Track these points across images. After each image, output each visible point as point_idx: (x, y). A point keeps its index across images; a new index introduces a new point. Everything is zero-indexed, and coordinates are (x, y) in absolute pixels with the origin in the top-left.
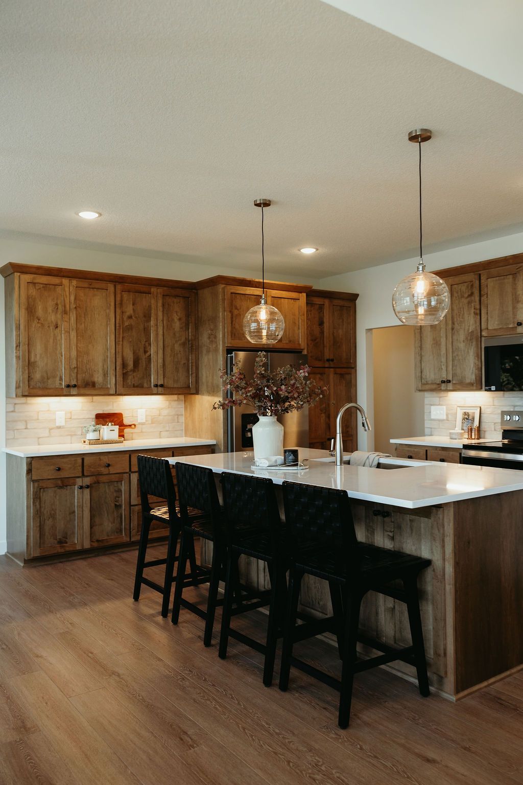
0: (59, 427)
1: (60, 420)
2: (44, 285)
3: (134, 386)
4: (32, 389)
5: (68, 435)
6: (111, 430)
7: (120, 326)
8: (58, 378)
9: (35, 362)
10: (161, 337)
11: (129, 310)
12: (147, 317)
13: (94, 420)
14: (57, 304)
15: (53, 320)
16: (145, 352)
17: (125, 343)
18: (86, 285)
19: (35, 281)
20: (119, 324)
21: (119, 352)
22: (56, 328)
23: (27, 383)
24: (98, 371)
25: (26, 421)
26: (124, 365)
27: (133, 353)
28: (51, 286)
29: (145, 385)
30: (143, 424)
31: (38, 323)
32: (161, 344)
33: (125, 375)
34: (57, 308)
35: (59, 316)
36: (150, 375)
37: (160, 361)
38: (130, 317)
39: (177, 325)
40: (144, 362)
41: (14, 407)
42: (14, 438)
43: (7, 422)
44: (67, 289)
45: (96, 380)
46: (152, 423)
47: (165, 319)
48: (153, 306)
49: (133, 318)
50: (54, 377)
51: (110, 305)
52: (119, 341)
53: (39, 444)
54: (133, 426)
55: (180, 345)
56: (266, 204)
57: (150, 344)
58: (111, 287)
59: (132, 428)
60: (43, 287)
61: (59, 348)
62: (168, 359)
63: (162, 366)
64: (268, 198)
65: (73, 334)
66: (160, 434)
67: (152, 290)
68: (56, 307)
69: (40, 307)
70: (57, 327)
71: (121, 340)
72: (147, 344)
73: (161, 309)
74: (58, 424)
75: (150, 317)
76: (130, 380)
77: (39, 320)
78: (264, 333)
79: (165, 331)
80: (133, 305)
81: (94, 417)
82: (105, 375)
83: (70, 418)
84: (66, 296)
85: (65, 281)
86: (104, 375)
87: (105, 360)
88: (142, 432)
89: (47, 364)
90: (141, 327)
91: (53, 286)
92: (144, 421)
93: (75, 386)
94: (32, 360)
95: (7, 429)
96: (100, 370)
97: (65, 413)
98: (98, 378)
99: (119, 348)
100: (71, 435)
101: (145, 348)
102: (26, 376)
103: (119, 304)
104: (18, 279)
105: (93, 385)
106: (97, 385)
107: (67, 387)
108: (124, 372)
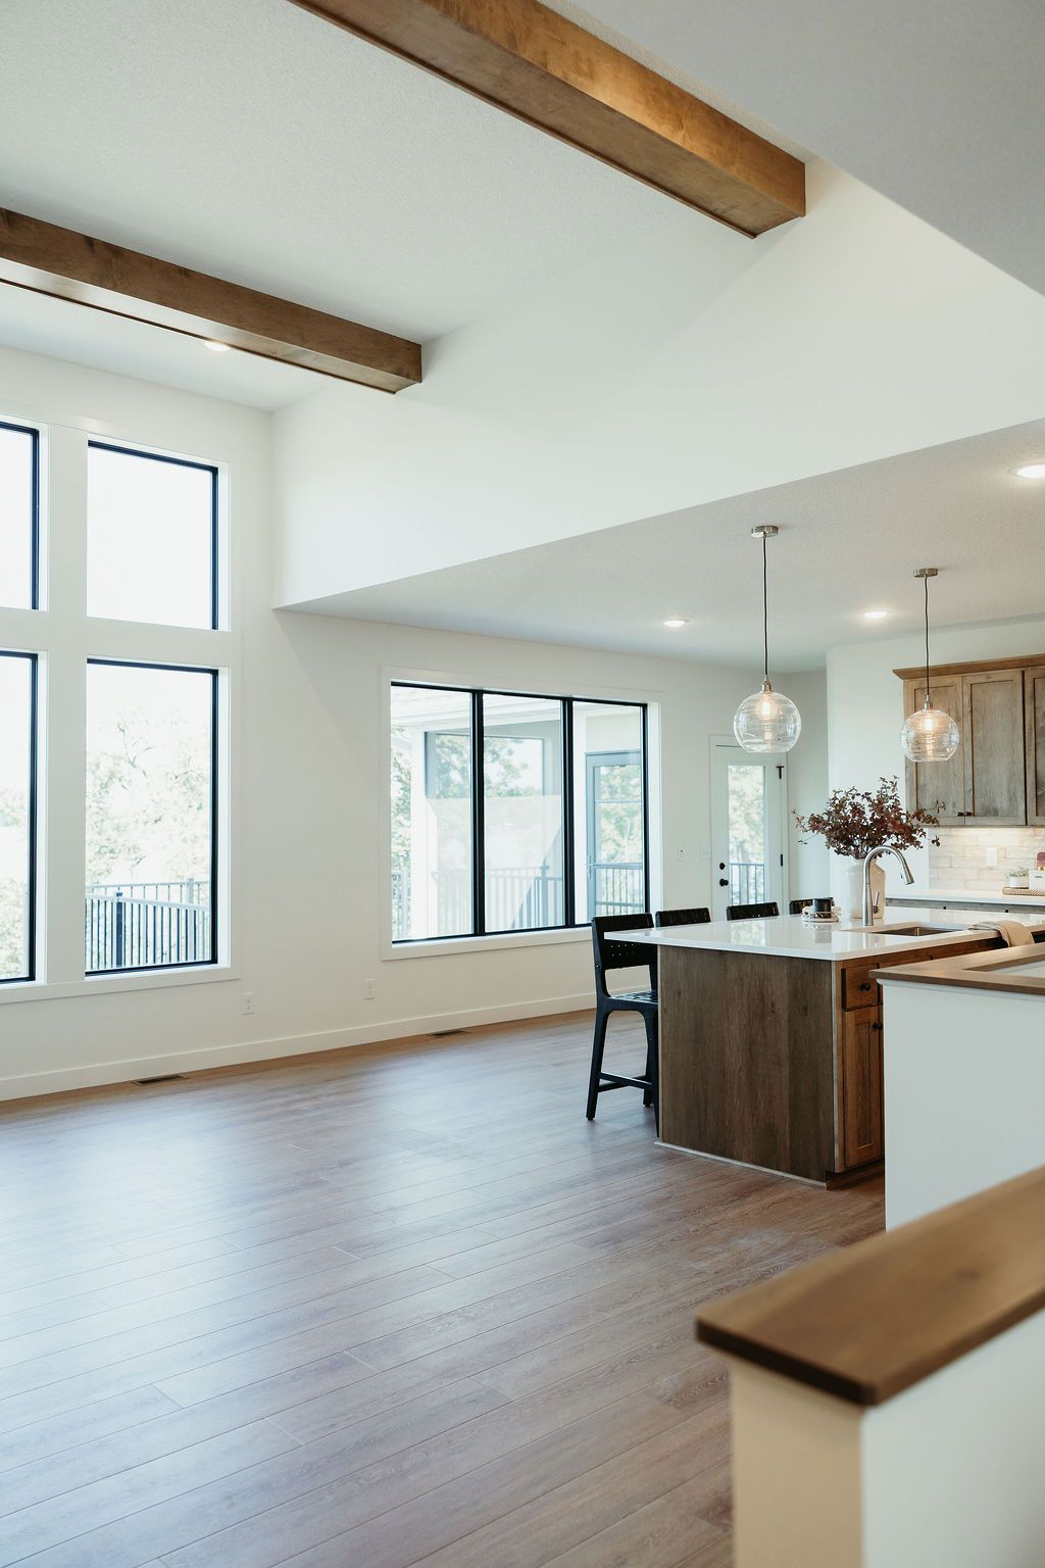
0: (991, 868)
1: (991, 859)
2: (933, 689)
7: (1031, 729)
8: (951, 805)
9: (925, 785)
11: (1044, 703)
13: (1036, 861)
14: (949, 711)
17: (1040, 750)
18: (982, 679)
20: (1030, 726)
21: (1030, 765)
24: (1002, 795)
25: (950, 859)
26: (1038, 785)
28: (942, 689)
33: (1040, 799)
44: (960, 690)
45: (998, 806)
50: (947, 803)
51: (1016, 700)
53: (966, 889)
56: (933, 572)
58: (1018, 675)
61: (951, 766)
64: (934, 566)
71: (1033, 748)
78: (930, 748)
81: (1038, 856)
82: (1012, 798)
83: (1003, 858)
84: (959, 698)
85: (956, 679)
86: (1011, 800)
87: (1010, 779)
89: (937, 787)
91: (944, 689)
93: (969, 814)
94: (922, 782)
96: (1005, 793)
97: (998, 850)
98: (1002, 803)
99: (1031, 760)
102: (914, 802)
103: (1028, 697)
104: (906, 686)
105: (995, 813)
106: (1000, 813)
107: (961, 814)
108: (1039, 793)
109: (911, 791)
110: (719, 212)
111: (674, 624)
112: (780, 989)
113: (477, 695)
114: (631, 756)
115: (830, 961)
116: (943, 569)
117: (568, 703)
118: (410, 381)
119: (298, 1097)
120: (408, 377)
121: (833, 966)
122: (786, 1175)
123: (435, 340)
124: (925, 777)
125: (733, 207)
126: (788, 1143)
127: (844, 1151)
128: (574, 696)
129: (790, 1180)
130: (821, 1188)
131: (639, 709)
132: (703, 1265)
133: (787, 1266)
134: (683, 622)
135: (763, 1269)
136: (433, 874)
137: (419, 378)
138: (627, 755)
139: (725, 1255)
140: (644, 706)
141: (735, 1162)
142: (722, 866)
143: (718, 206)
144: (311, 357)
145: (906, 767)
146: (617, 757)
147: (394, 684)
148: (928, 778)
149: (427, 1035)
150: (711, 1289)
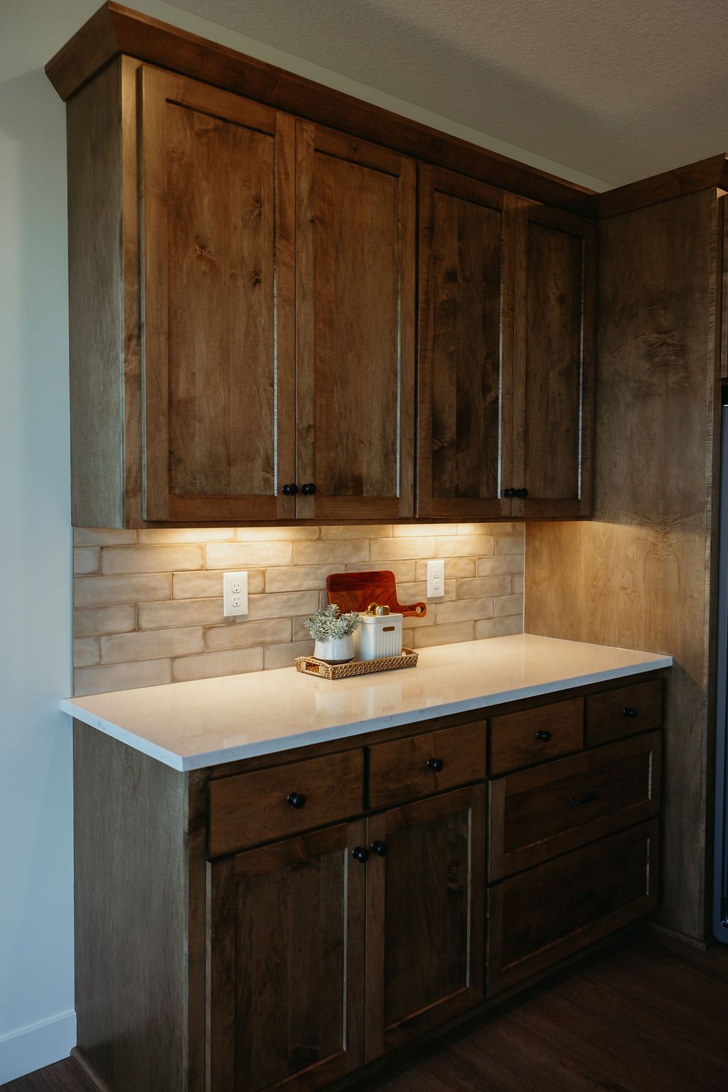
0: (231, 622)
1: (235, 597)
2: (220, 123)
3: (457, 494)
4: (181, 497)
5: (254, 645)
6: (386, 629)
7: (427, 302)
8: (259, 463)
9: (190, 401)
10: (521, 347)
11: (450, 252)
12: (491, 282)
13: (323, 594)
14: (258, 200)
15: (246, 254)
16: (485, 389)
17: (438, 356)
18: (341, 149)
19: (192, 101)
20: (426, 293)
21: (423, 384)
22: (255, 284)
23: (163, 474)
24: (370, 443)
25: (137, 608)
26: (436, 428)
27: (458, 391)
28: (241, 131)
29: (483, 491)
30: (437, 601)
31: (200, 257)
32: (521, 368)
33: (437, 457)
34: (260, 214)
35: (265, 245)
36: (494, 461)
37: (519, 419)
38: (451, 276)
39: (555, 315)
40: (482, 421)
41: (100, 559)
42: (98, 664)
43: (75, 609)
44: (289, 151)
45: (364, 471)
46: (459, 598)
47: (530, 293)
48: (505, 251)
49: (460, 279)
50: (249, 457)
52: (425, 350)
53: (174, 680)
54: (418, 610)
55: (560, 374)
57: (496, 367)
58: (407, 166)
59: (418, 615)
60: (216, 129)
61: (263, 357)
62: (535, 415)
63: (522, 436)
65: (306, 311)
66: (474, 627)
67: (505, 199)
68: (257, 211)
69: (206, 201)
70: (258, 281)
71: (430, 345)
72: (489, 367)
74: (228, 611)
75: (498, 284)
76: (449, 475)
77: (203, 247)
79: (530, 331)
80: (460, 238)
81: (323, 584)
82: (388, 455)
83: (259, 594)
84: (287, 174)
85: (285, 122)
86: (386, 456)
87: (388, 409)
88: (435, 624)
89: (226, 411)
90: (477, 310)
91: (247, 133)
92: (441, 593)
94: (181, 391)
95: (78, 634)
96: (377, 444)
97: (249, 577)
98: (370, 467)
99: (425, 370)
100: (263, 644)
101: (484, 376)
102: (162, 452)
105: (356, 488)
106: (365, 490)
107: (287, 492)
124: (192, 376)
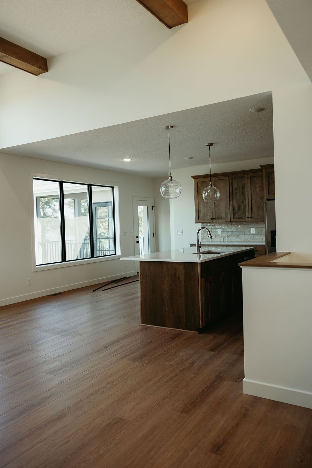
0: (219, 235)
1: (219, 232)
2: (203, 182)
3: (238, 218)
4: (200, 220)
9: (201, 211)
10: (250, 196)
11: (235, 186)
16: (243, 203)
17: (234, 200)
18: (217, 179)
19: (200, 181)
20: (231, 192)
21: (231, 204)
26: (234, 210)
27: (238, 204)
29: (243, 217)
32: (250, 198)
33: (234, 214)
36: (245, 213)
37: (250, 207)
38: (236, 189)
39: (258, 189)
40: (243, 208)
45: (222, 216)
47: (252, 187)
48: (246, 183)
49: (237, 189)
50: (207, 216)
51: (227, 185)
55: (260, 198)
57: (245, 200)
58: (227, 178)
61: (208, 205)
62: (254, 205)
63: (251, 209)
67: (246, 176)
69: (202, 190)
71: (232, 199)
72: (244, 200)
73: (250, 183)
75: (245, 188)
76: (236, 216)
79: (252, 193)
80: (237, 183)
82: (226, 214)
87: (226, 208)
89: (204, 211)
90: (241, 192)
92: (254, 233)
93: (214, 219)
94: (199, 210)
96: (224, 213)
98: (223, 215)
99: (231, 202)
100: (223, 238)
101: (243, 201)
102: (198, 216)
103: (231, 184)
104: (195, 181)
105: (221, 218)
106: (223, 218)
107: (211, 219)
108: (234, 212)
109: (197, 213)
110: (161, 18)
111: (127, 160)
112: (181, 272)
113: (61, 183)
114: (109, 203)
115: (198, 263)
116: (215, 143)
117: (90, 186)
118: (43, 71)
119: (10, 320)
120: (43, 70)
121: (199, 264)
122: (184, 330)
123: (53, 57)
124: (201, 208)
125: (166, 17)
126: (185, 321)
127: (202, 322)
128: (92, 184)
129: (186, 332)
130: (196, 333)
131: (111, 189)
132: (172, 363)
133: (198, 360)
134: (130, 160)
135: (191, 362)
136: (40, 243)
137: (46, 71)
138: (108, 203)
139: (177, 359)
140: (113, 188)
141: (167, 328)
142: (137, 237)
143: (161, 15)
144: (8, 58)
145: (195, 205)
146: (105, 204)
147: (34, 179)
148: (202, 208)
149: (49, 295)
150: (178, 371)
